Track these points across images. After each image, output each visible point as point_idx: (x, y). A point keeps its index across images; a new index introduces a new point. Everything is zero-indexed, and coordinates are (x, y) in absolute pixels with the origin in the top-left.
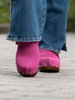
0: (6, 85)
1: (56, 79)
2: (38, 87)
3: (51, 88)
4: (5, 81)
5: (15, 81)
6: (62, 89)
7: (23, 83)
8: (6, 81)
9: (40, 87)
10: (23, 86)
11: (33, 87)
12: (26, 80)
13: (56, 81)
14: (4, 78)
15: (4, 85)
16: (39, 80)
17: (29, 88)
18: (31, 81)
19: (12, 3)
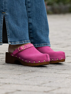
0: (11, 83)
1: (57, 74)
2: (39, 86)
3: (50, 87)
4: (11, 78)
5: (20, 77)
6: (60, 88)
7: (26, 81)
8: (12, 79)
9: (41, 86)
10: (26, 85)
11: (35, 85)
12: (30, 77)
13: (56, 78)
14: (10, 74)
15: (9, 84)
16: (41, 76)
17: (31, 88)
18: (34, 77)
19: (3, 14)
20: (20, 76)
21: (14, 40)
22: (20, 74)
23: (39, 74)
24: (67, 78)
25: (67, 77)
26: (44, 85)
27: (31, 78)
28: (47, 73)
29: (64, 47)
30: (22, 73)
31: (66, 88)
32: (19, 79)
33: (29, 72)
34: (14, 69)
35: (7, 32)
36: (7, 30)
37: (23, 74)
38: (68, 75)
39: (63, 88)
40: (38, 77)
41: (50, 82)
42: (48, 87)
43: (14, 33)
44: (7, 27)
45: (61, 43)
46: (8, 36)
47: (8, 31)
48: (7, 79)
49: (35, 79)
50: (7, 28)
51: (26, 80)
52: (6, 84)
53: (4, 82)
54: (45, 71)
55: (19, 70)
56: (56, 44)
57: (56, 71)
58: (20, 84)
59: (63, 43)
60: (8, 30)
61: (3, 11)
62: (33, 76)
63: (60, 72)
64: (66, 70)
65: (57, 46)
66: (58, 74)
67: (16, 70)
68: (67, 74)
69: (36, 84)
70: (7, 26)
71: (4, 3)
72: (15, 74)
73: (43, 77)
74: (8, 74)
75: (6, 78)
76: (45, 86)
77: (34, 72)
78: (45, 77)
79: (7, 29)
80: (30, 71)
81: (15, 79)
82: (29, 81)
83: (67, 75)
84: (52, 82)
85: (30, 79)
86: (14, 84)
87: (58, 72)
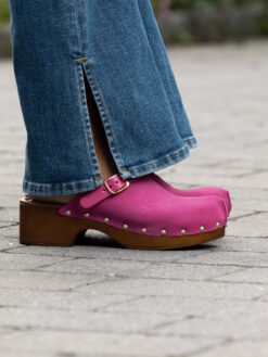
0: (37, 327)
1: (216, 285)
2: (148, 334)
3: (191, 336)
4: (36, 304)
5: (69, 302)
6: (229, 340)
8: (38, 308)
9: (157, 335)
10: (96, 331)
11: (130, 333)
12: (109, 299)
13: (215, 299)
14: (32, 289)
15: (29, 328)
16: (153, 296)
17: (115, 342)
18: (128, 301)
19: (78, 64)
20: (71, 296)
21: (137, 158)
22: (70, 290)
23: (146, 285)
24: (255, 299)
25: (257, 295)
26: (167, 330)
27: (116, 304)
28: (178, 283)
29: (240, 176)
30: (79, 284)
31: (254, 340)
32: (68, 310)
33: (108, 278)
34: (48, 269)
35: (107, 132)
36: (106, 125)
37: (81, 289)
38: (261, 288)
39: (242, 340)
40: (143, 297)
41: (191, 317)
42: (183, 336)
43: (132, 129)
44: (102, 113)
45: (230, 161)
46: (113, 144)
47: (108, 128)
48: (19, 311)
49: (132, 308)
50: (104, 116)
51: (95, 310)
52: (17, 329)
53: (7, 323)
54: (168, 275)
55: (68, 270)
56: (211, 166)
57: (214, 272)
58: (71, 330)
59: (238, 160)
60: (108, 123)
61: (78, 54)
62: (124, 294)
63: (227, 278)
64: (251, 270)
65: (216, 171)
66: (223, 284)
67: (55, 272)
68: (258, 283)
69: (135, 326)
70: (100, 109)
71: (76, 22)
72: (49, 291)
73: (162, 296)
74: (21, 289)
75: (16, 307)
76: (171, 335)
77: (126, 277)
78: (169, 297)
79: (103, 119)
80: (112, 275)
81: (50, 308)
82: (107, 316)
83: (256, 286)
84: (199, 317)
85: (110, 309)
86: (48, 328)
87: (221, 279)
